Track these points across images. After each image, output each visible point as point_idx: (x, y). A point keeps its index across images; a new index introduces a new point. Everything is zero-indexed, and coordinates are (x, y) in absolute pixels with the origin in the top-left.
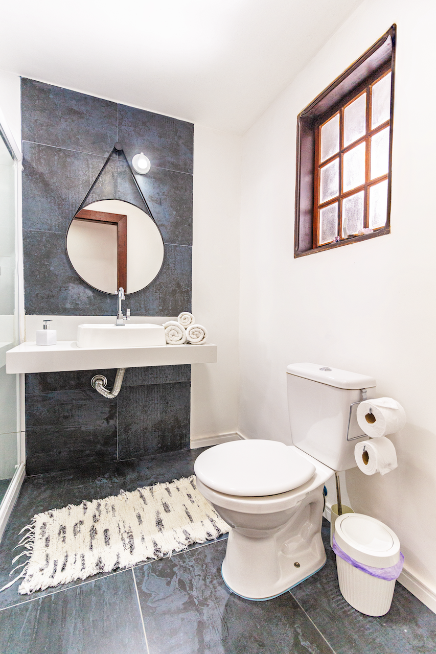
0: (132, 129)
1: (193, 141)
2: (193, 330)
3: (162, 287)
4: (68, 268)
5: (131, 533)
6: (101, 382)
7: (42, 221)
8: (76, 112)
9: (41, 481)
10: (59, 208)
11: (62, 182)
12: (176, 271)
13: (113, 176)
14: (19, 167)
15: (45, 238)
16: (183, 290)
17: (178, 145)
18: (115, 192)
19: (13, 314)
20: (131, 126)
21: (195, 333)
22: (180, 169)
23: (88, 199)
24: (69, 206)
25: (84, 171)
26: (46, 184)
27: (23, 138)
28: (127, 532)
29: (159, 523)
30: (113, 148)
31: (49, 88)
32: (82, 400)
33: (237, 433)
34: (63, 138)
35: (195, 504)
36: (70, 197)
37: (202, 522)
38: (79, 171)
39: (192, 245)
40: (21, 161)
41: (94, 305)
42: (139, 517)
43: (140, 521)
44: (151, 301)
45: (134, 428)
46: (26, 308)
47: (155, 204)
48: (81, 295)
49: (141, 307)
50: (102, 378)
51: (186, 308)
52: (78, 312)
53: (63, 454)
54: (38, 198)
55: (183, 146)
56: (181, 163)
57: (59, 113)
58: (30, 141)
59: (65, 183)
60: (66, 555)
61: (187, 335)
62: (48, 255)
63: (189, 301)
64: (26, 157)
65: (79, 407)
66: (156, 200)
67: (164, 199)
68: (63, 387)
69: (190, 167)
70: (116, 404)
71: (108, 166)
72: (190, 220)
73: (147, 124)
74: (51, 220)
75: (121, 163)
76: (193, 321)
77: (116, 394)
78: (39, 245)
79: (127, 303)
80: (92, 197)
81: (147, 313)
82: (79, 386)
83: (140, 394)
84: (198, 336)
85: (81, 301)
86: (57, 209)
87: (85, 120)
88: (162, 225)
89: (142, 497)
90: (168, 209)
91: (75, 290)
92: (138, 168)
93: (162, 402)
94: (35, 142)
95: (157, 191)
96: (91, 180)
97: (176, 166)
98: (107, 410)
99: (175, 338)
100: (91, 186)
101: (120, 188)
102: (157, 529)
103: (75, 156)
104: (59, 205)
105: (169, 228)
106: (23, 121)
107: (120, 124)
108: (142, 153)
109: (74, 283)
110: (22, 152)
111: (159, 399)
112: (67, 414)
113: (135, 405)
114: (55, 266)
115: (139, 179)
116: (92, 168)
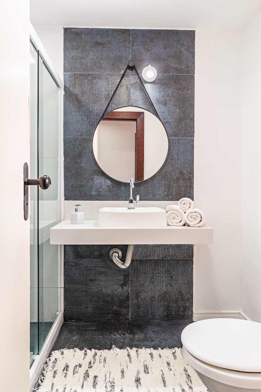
0: (141, 47)
1: (194, 46)
2: (191, 214)
3: (166, 176)
4: (93, 164)
5: (113, 384)
6: (117, 255)
7: (76, 130)
8: (100, 44)
9: (74, 328)
10: (87, 119)
11: (90, 99)
12: (179, 161)
13: (127, 88)
14: (62, 92)
15: (78, 142)
16: (186, 177)
17: (181, 52)
18: (129, 100)
19: (57, 200)
20: (141, 45)
21: (193, 217)
22: (183, 72)
23: (108, 108)
24: (95, 116)
25: (105, 87)
26: (79, 102)
27: (65, 71)
28: (111, 382)
29: (138, 380)
30: (127, 65)
31: (82, 30)
32: (104, 267)
33: (240, 313)
34: (91, 65)
35: (172, 372)
36: (96, 109)
37: (174, 389)
38: (102, 88)
39: (193, 137)
40: (63, 88)
41: (112, 192)
42: (123, 372)
43: (123, 376)
44: (158, 188)
45: (143, 295)
46: (65, 195)
47: (161, 105)
48: (103, 184)
49: (149, 193)
50: (118, 251)
51: (188, 193)
52: (101, 198)
53: (89, 309)
54: (73, 113)
55: (185, 52)
56: (183, 67)
57: (88, 48)
58: (69, 72)
59: (92, 99)
60: (65, 387)
61: (185, 219)
62: (80, 155)
63: (192, 187)
64: (66, 85)
65: (101, 273)
66: (162, 102)
67: (169, 100)
68: (89, 257)
69: (192, 69)
70: (129, 273)
71: (123, 80)
72: (192, 115)
73: (154, 40)
74: (82, 128)
75: (134, 76)
76: (192, 206)
77: (128, 265)
78: (74, 148)
79: (138, 190)
80: (111, 107)
81: (154, 198)
82: (101, 256)
83: (149, 267)
84: (195, 219)
85: (103, 189)
86: (86, 120)
87: (107, 48)
88: (167, 122)
89: (129, 355)
90: (172, 108)
91: (98, 180)
92: (147, 78)
93: (167, 276)
94: (72, 72)
95: (163, 94)
96: (111, 94)
97: (178, 70)
98: (122, 278)
99: (175, 221)
100: (110, 98)
101: (132, 97)
102: (135, 385)
103: (99, 77)
104: (88, 116)
105: (173, 124)
106: (65, 59)
107: (133, 45)
108: (150, 66)
109: (97, 175)
110: (64, 82)
111: (164, 272)
112: (91, 278)
113: (144, 275)
114: (84, 163)
115: (148, 87)
116: (112, 84)
